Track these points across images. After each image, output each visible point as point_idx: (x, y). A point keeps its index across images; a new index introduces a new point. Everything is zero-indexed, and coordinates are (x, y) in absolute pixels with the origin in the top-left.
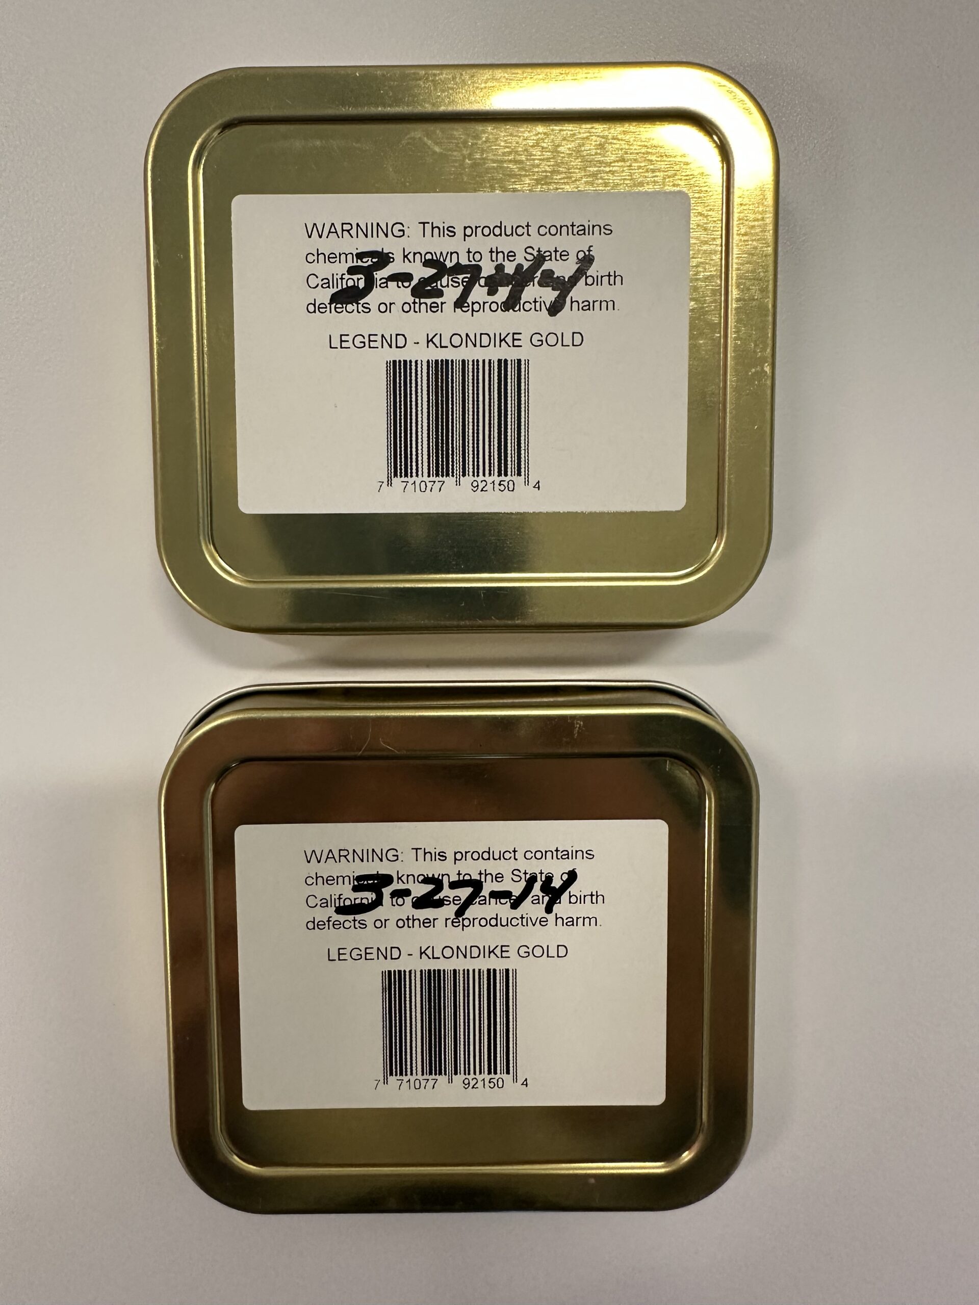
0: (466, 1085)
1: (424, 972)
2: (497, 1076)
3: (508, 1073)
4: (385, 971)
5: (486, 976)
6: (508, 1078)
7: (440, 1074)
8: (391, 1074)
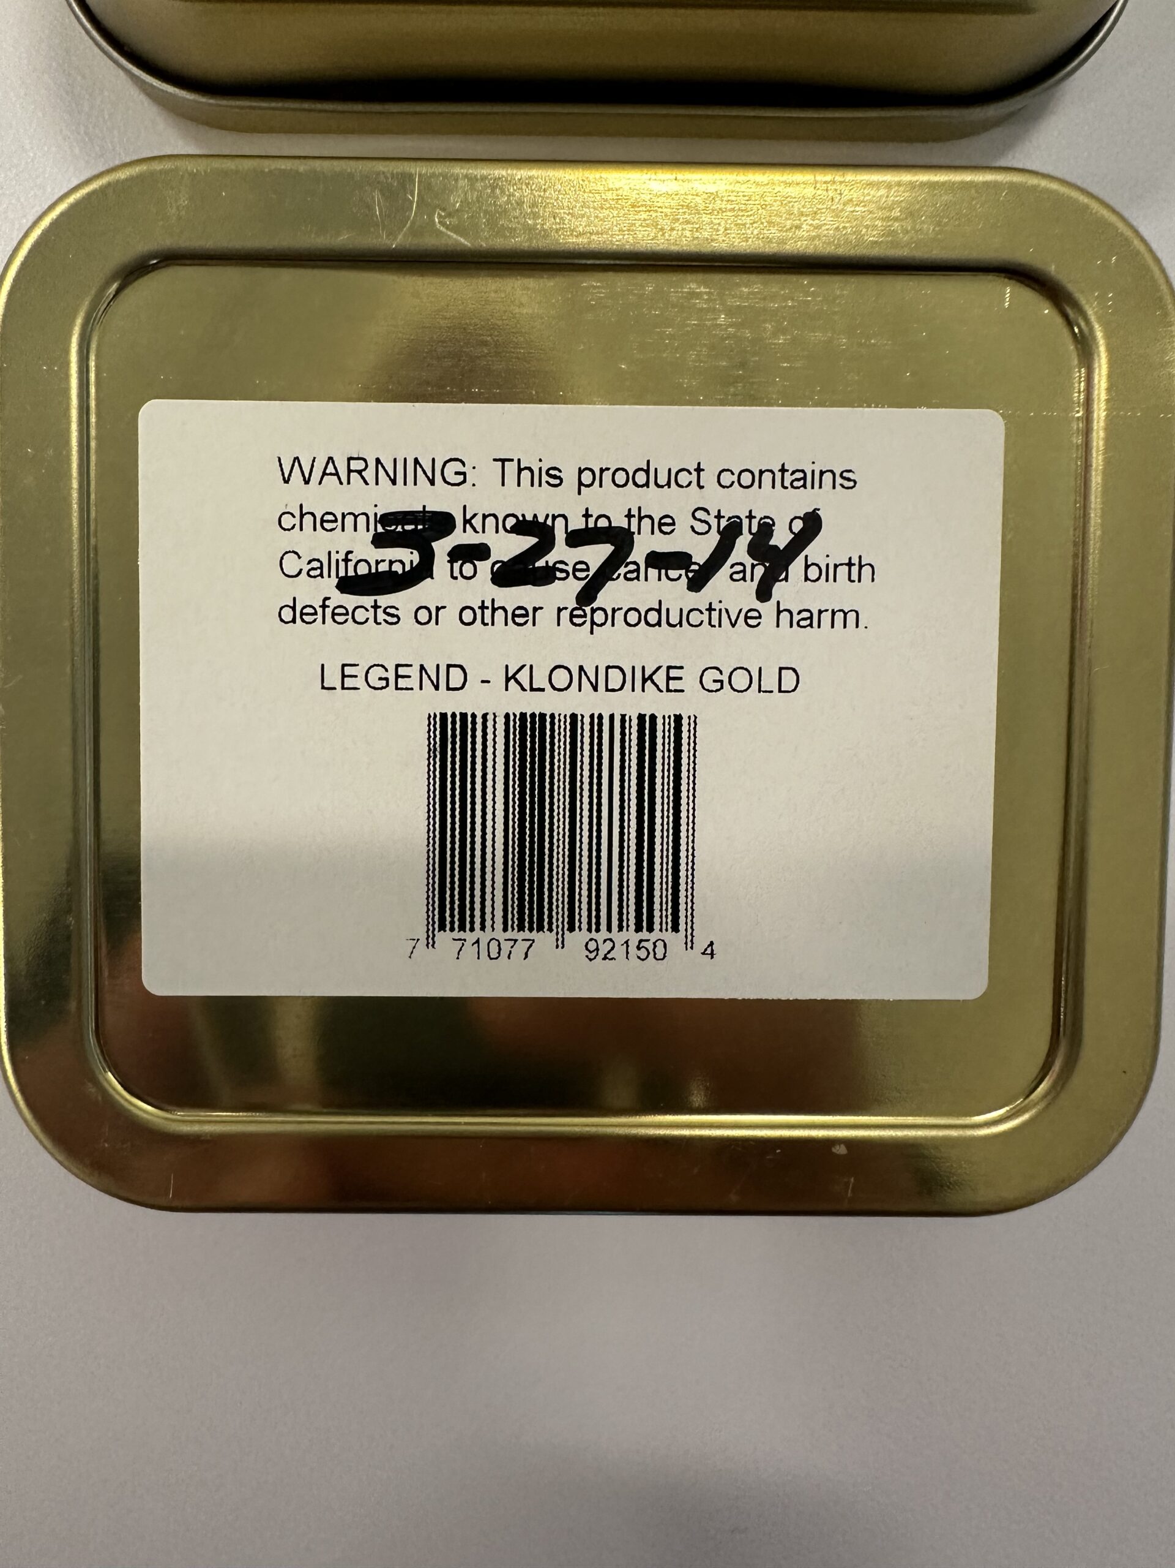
0: (592, 953)
1: (512, 718)
2: (653, 936)
3: (675, 928)
4: (435, 716)
5: (635, 729)
6: (675, 941)
7: (540, 928)
8: (442, 927)
